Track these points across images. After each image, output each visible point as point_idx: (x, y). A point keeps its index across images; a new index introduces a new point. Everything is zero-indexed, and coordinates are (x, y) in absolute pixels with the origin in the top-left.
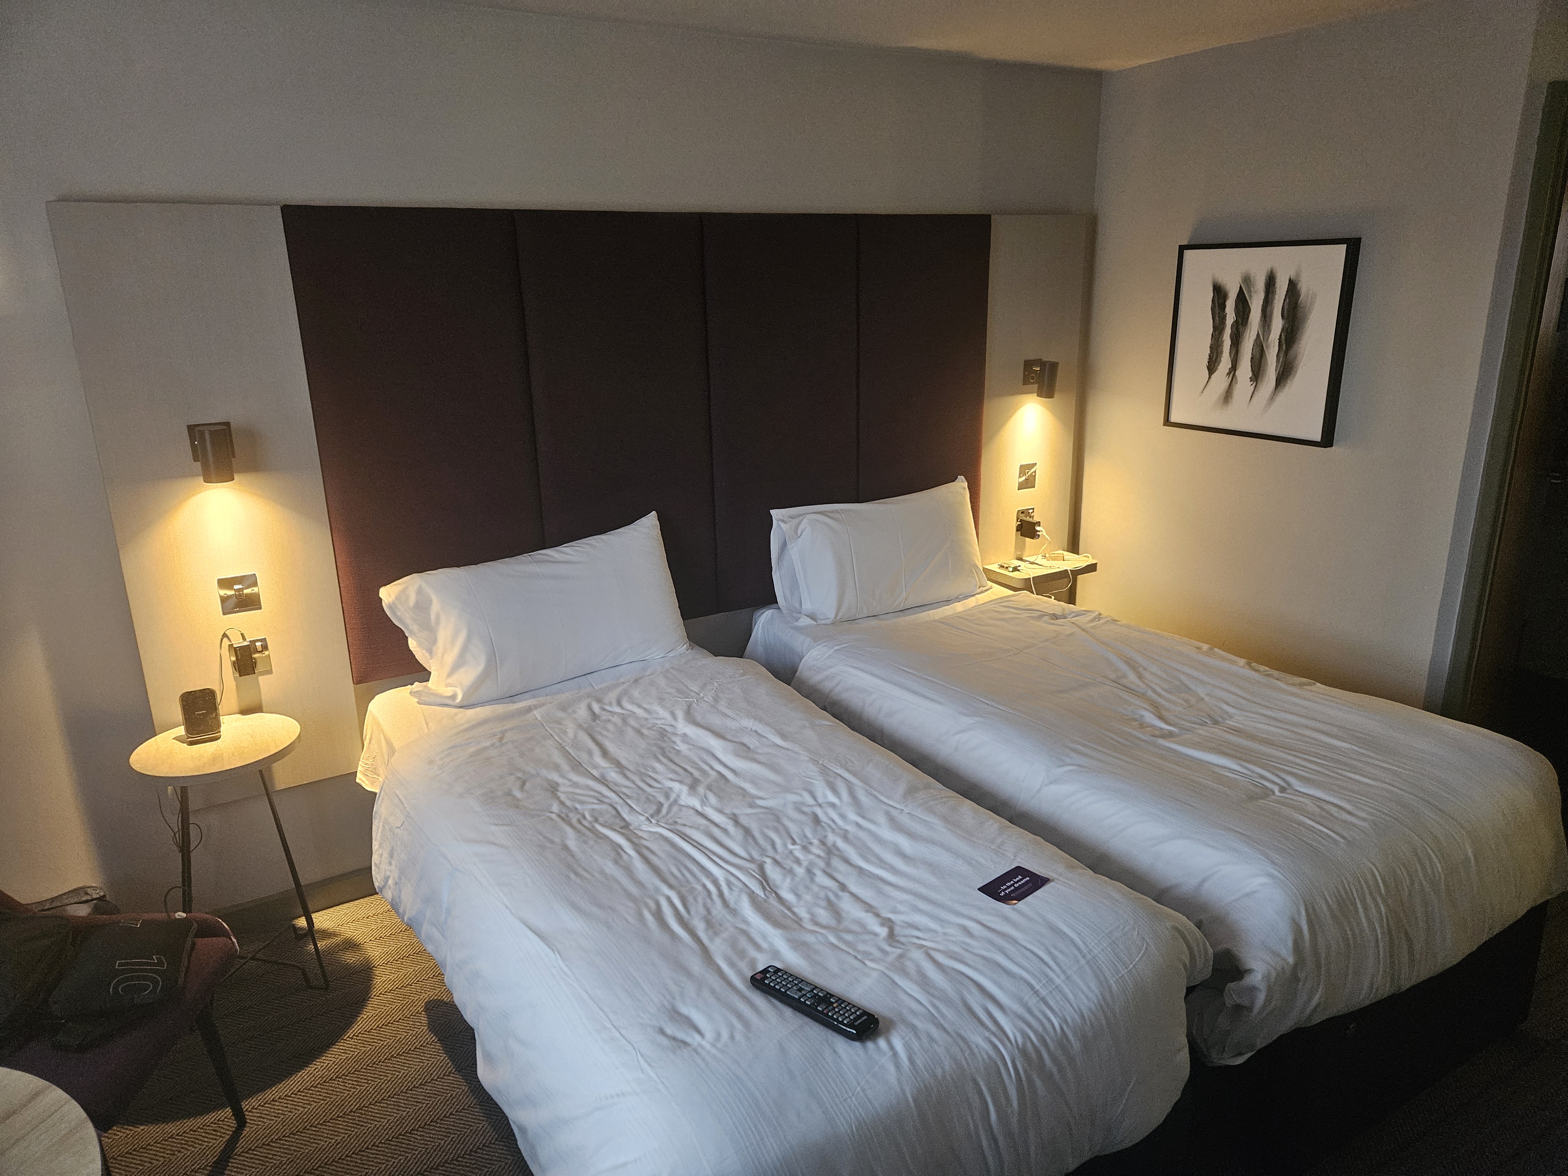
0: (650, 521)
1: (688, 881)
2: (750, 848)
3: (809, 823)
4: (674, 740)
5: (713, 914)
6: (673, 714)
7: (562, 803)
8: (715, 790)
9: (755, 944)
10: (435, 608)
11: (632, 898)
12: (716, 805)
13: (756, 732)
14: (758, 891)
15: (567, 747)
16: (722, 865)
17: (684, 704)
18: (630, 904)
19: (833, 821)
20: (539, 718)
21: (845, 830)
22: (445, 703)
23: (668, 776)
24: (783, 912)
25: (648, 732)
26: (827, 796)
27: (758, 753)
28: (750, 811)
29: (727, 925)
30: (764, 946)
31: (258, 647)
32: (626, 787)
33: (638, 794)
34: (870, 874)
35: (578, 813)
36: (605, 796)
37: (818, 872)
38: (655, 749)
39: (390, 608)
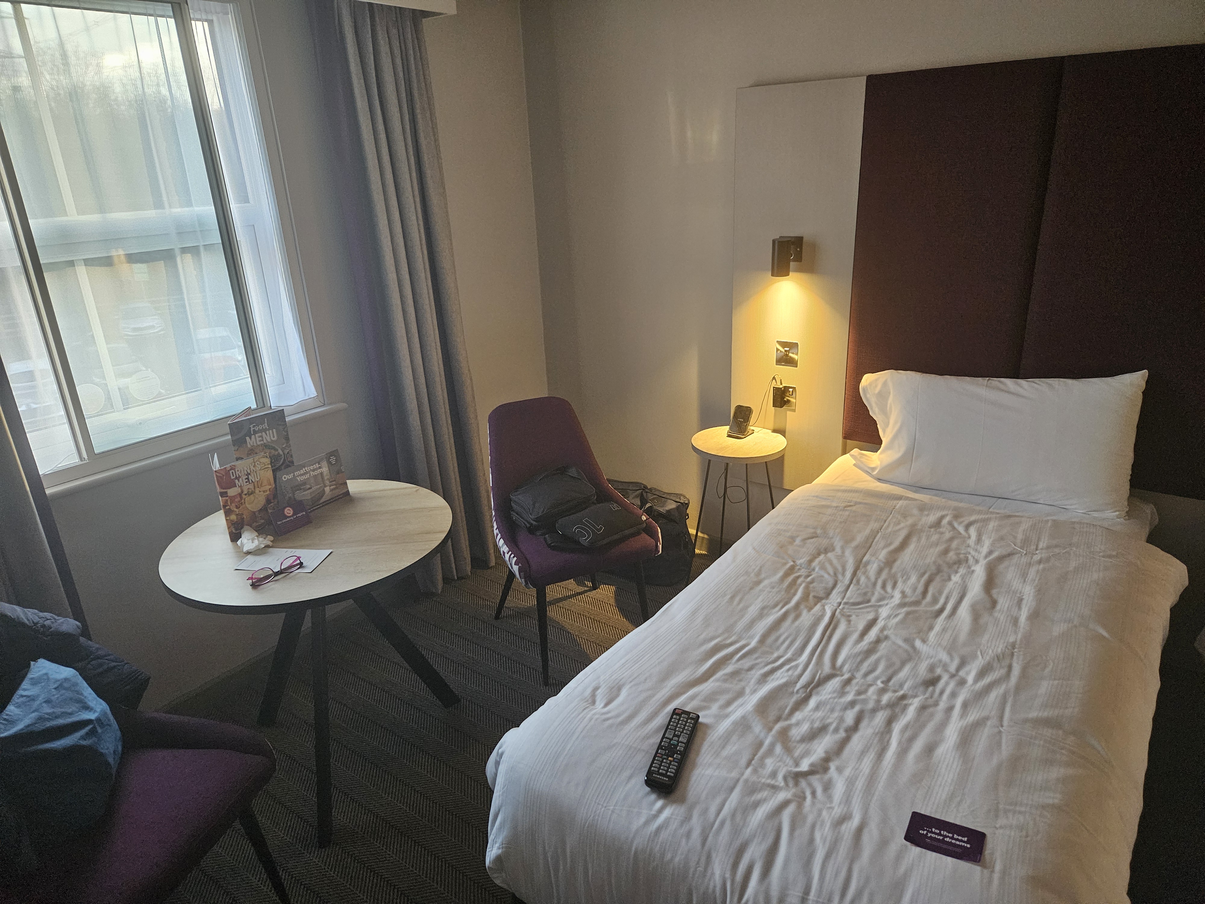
0: (1136, 379)
1: (778, 648)
2: (849, 662)
3: (919, 680)
4: (959, 571)
5: (749, 673)
6: (990, 552)
7: (811, 561)
8: (910, 616)
9: (729, 703)
10: (890, 400)
11: (729, 630)
12: (890, 625)
13: (1021, 600)
14: (799, 685)
15: (880, 534)
16: (813, 657)
17: (1009, 550)
18: (720, 631)
19: (942, 693)
20: (897, 507)
21: (936, 704)
22: (868, 472)
23: (905, 589)
24: (786, 707)
25: (952, 555)
26: (970, 673)
27: (991, 615)
28: (900, 642)
29: (743, 684)
30: (730, 709)
31: (789, 392)
32: (868, 578)
33: (867, 586)
34: (886, 740)
35: (810, 572)
36: (843, 574)
37: (857, 708)
38: (933, 568)
39: (864, 390)
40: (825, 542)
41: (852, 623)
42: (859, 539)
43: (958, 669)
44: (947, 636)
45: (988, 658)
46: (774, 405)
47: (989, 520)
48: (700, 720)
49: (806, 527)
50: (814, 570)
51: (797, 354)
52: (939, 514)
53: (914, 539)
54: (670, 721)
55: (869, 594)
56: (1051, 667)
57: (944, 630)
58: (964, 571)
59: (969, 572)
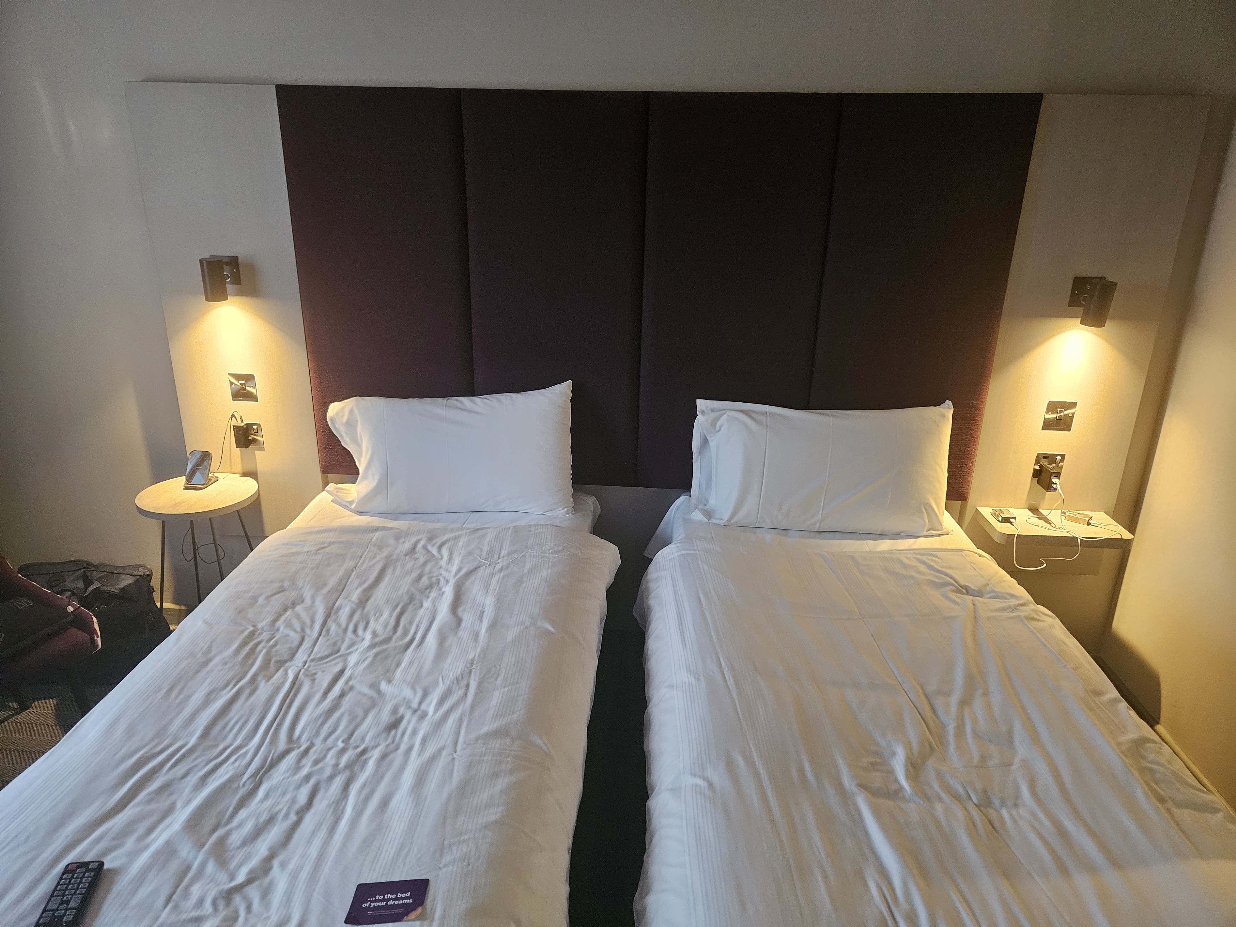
0: (564, 390)
1: (225, 738)
2: (309, 728)
3: (382, 725)
4: (430, 596)
5: (183, 781)
6: (459, 570)
7: (274, 621)
8: (379, 657)
9: (150, 830)
10: (359, 427)
11: (159, 735)
12: (356, 674)
13: (482, 613)
14: (246, 776)
15: (354, 573)
16: (268, 735)
17: (475, 564)
18: (147, 739)
19: (403, 734)
20: (373, 540)
21: (397, 748)
22: (346, 506)
23: (376, 628)
24: (228, 808)
25: (425, 580)
26: (430, 706)
27: (456, 633)
28: (366, 690)
29: (173, 798)
30: (153, 836)
31: (254, 429)
32: (339, 625)
33: (337, 634)
34: (341, 807)
35: (273, 634)
36: (312, 627)
37: (312, 781)
38: (406, 598)
39: (331, 420)
40: (292, 595)
41: (316, 681)
42: (332, 582)
43: (420, 703)
44: (413, 669)
45: (448, 682)
46: (238, 446)
47: (459, 537)
48: (106, 866)
49: (272, 582)
50: (278, 630)
51: (255, 388)
52: (414, 540)
53: (390, 571)
54: (58, 884)
55: (339, 643)
56: (503, 674)
57: (411, 663)
58: (435, 594)
59: (439, 595)
